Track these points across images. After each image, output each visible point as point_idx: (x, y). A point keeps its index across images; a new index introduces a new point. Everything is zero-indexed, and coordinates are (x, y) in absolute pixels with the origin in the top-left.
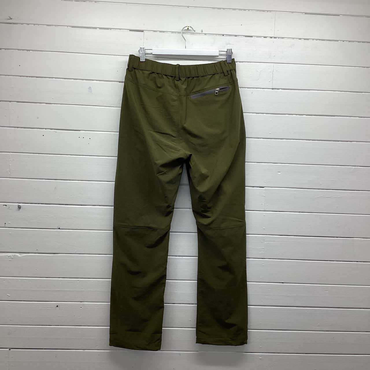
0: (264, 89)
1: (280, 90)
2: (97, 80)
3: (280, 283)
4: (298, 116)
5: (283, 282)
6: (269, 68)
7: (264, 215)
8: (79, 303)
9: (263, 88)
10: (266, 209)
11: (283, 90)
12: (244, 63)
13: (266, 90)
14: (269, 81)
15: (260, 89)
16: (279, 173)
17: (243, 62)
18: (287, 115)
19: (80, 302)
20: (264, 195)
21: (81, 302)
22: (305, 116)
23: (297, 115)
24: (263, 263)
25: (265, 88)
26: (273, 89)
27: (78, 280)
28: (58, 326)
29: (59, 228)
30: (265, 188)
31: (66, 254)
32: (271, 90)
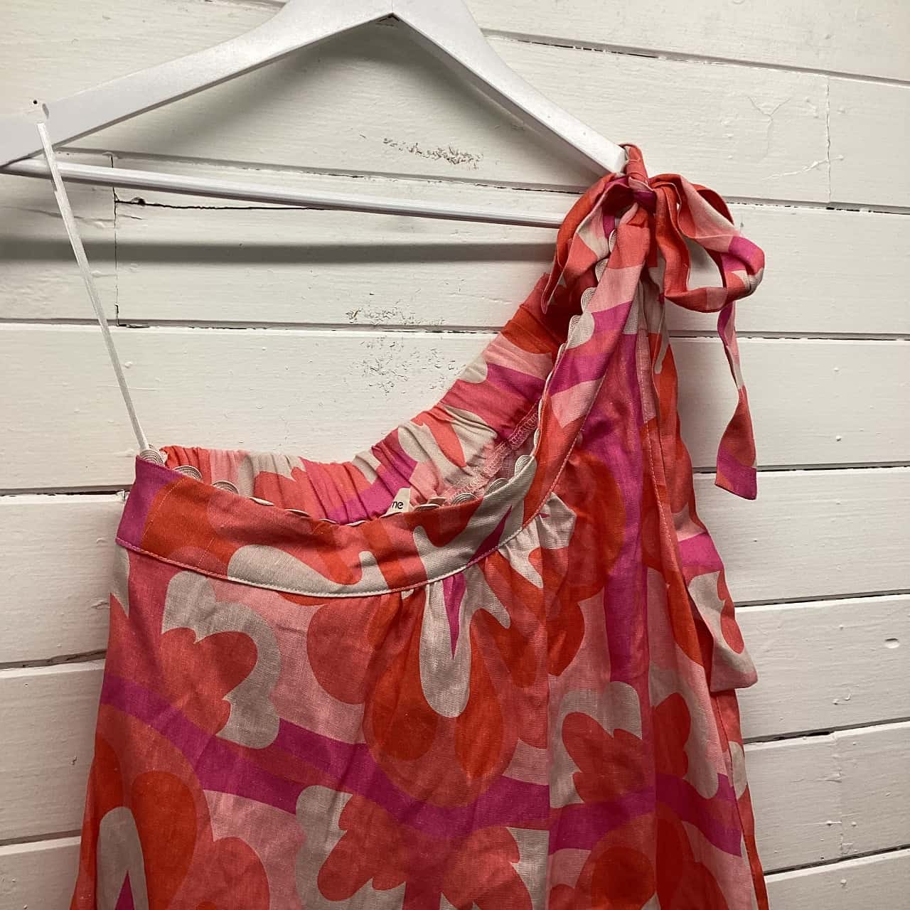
0: (792, 207)
1: (864, 212)
6: (806, 98)
7: (844, 881)
9: (788, 203)
10: (850, 848)
11: (872, 213)
12: (691, 61)
13: (801, 209)
14: (816, 163)
15: (772, 207)
16: (893, 645)
17: (683, 57)
18: (900, 342)
20: (838, 775)
25: (796, 203)
26: (830, 207)
30: (837, 734)
32: (824, 210)
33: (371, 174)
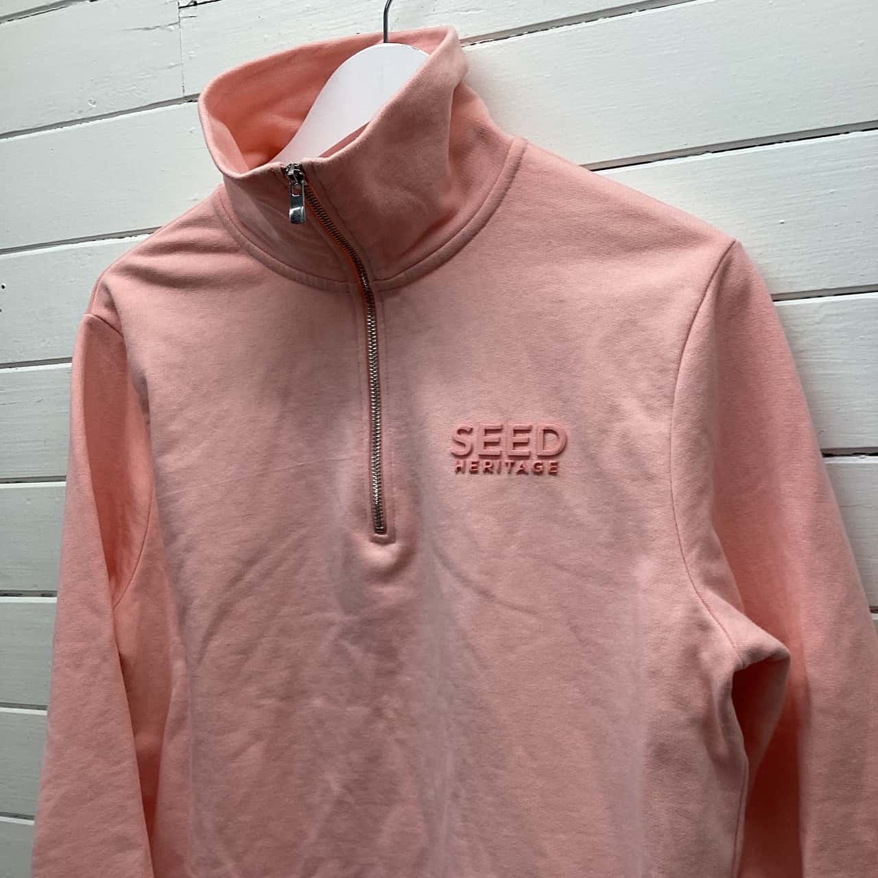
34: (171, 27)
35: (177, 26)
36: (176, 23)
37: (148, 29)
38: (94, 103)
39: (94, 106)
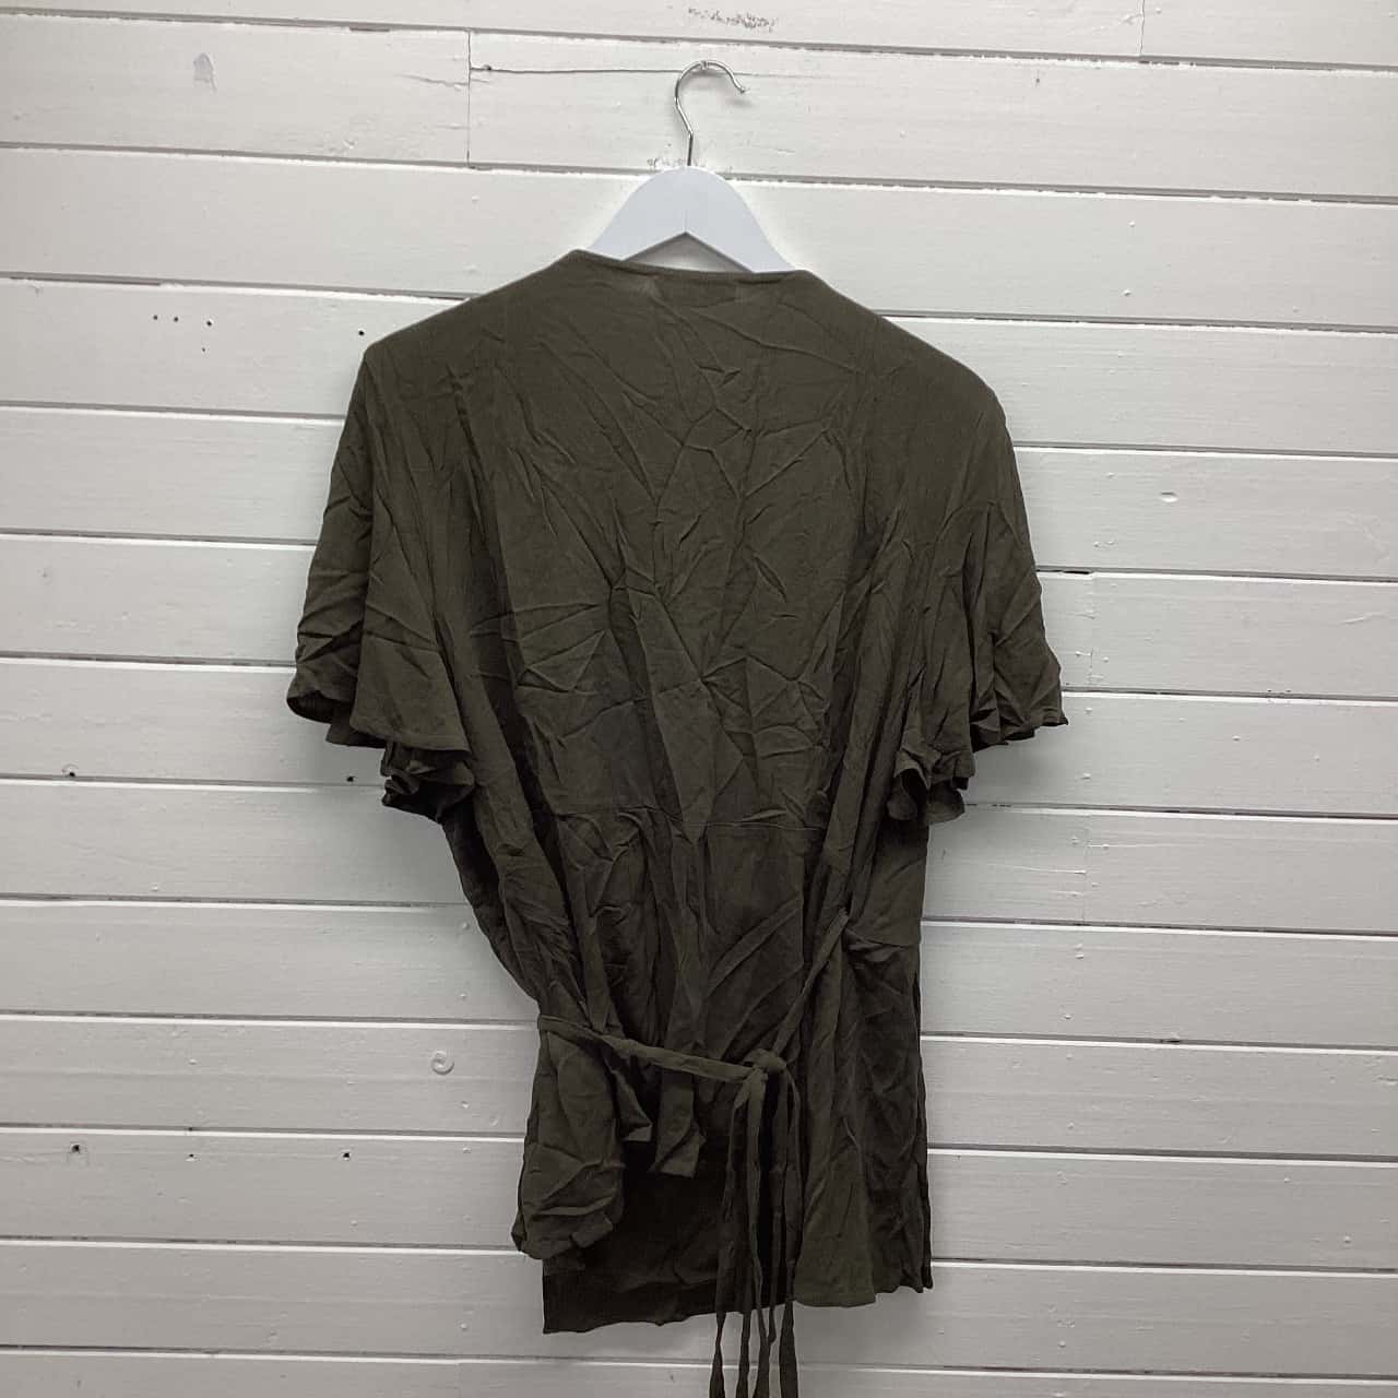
0: (1099, 64)
1: (1183, 66)
2: (237, 20)
3: (1162, 1041)
4: (1271, 201)
5: (1178, 1038)
7: (1089, 709)
8: (181, 1133)
10: (1099, 680)
11: (1194, 66)
13: (1109, 64)
14: (1127, 17)
15: (1077, 63)
16: (1170, 499)
18: (1215, 199)
19: (185, 1129)
20: (1092, 611)
21: (191, 1129)
22: (1308, 203)
23: (1264, 196)
24: (1080, 946)
25: (1104, 58)
26: (1144, 60)
27: (175, 1026)
28: (84, 1239)
29: (72, 774)
30: (1097, 575)
31: (110, 899)
32: (1135, 65)
33: (676, 40)
34: (458, 86)
35: (465, 88)
36: (464, 84)
37: (428, 81)
38: (352, 144)
39: (351, 147)
